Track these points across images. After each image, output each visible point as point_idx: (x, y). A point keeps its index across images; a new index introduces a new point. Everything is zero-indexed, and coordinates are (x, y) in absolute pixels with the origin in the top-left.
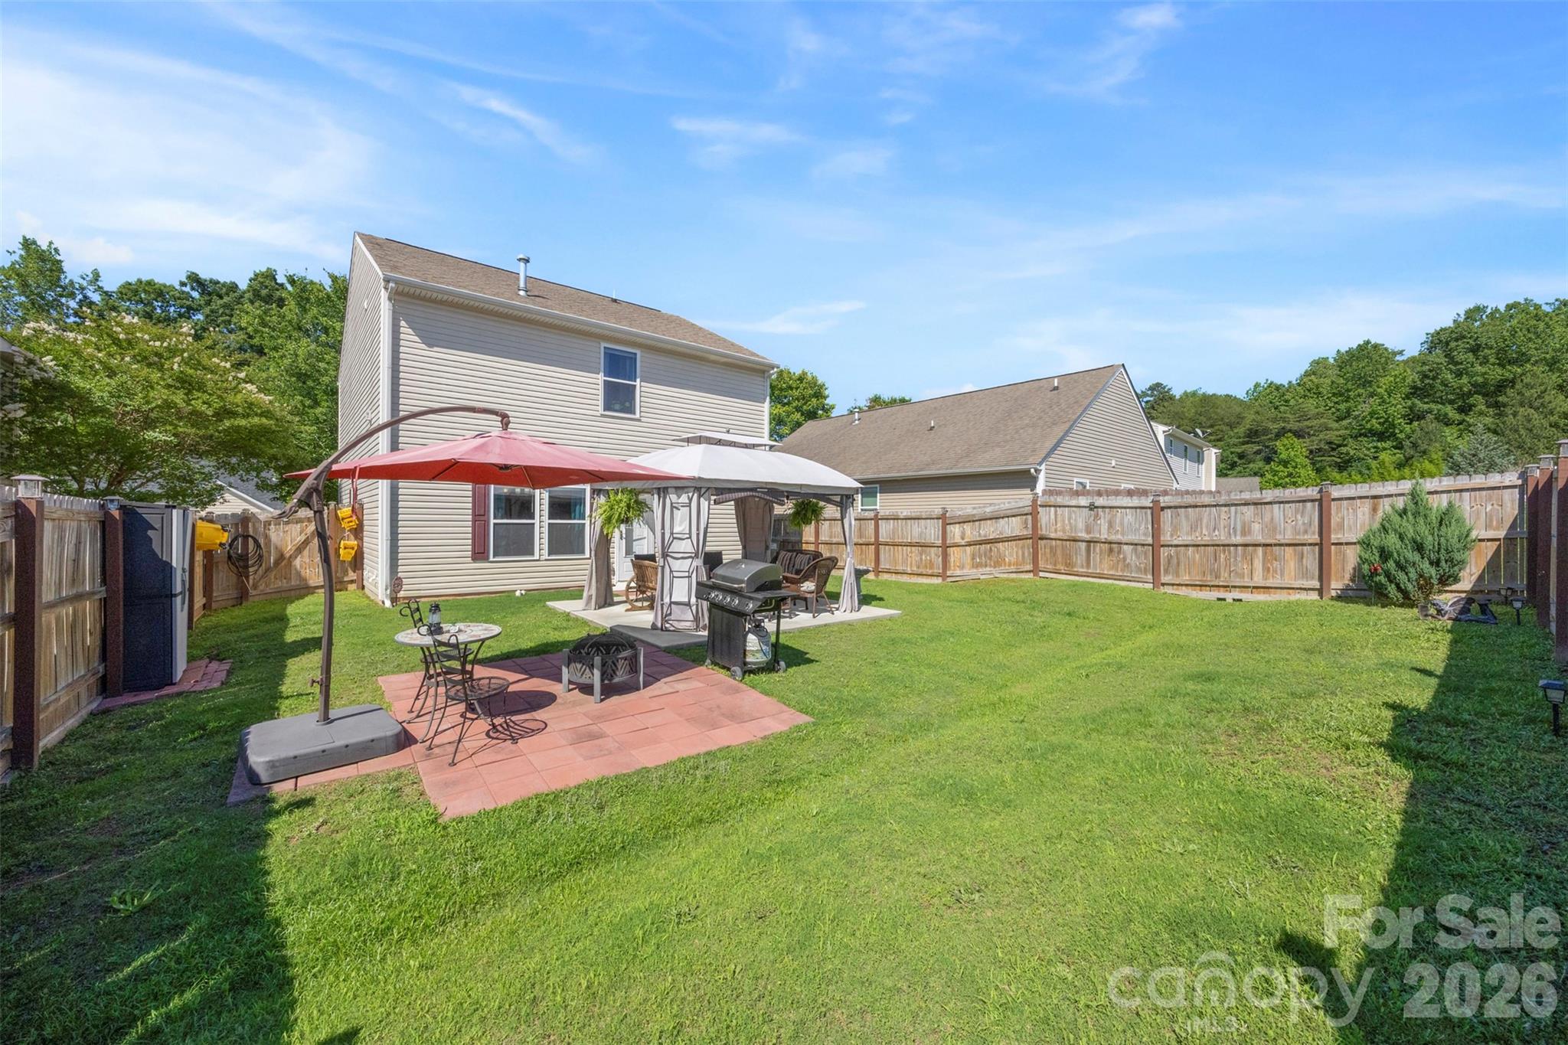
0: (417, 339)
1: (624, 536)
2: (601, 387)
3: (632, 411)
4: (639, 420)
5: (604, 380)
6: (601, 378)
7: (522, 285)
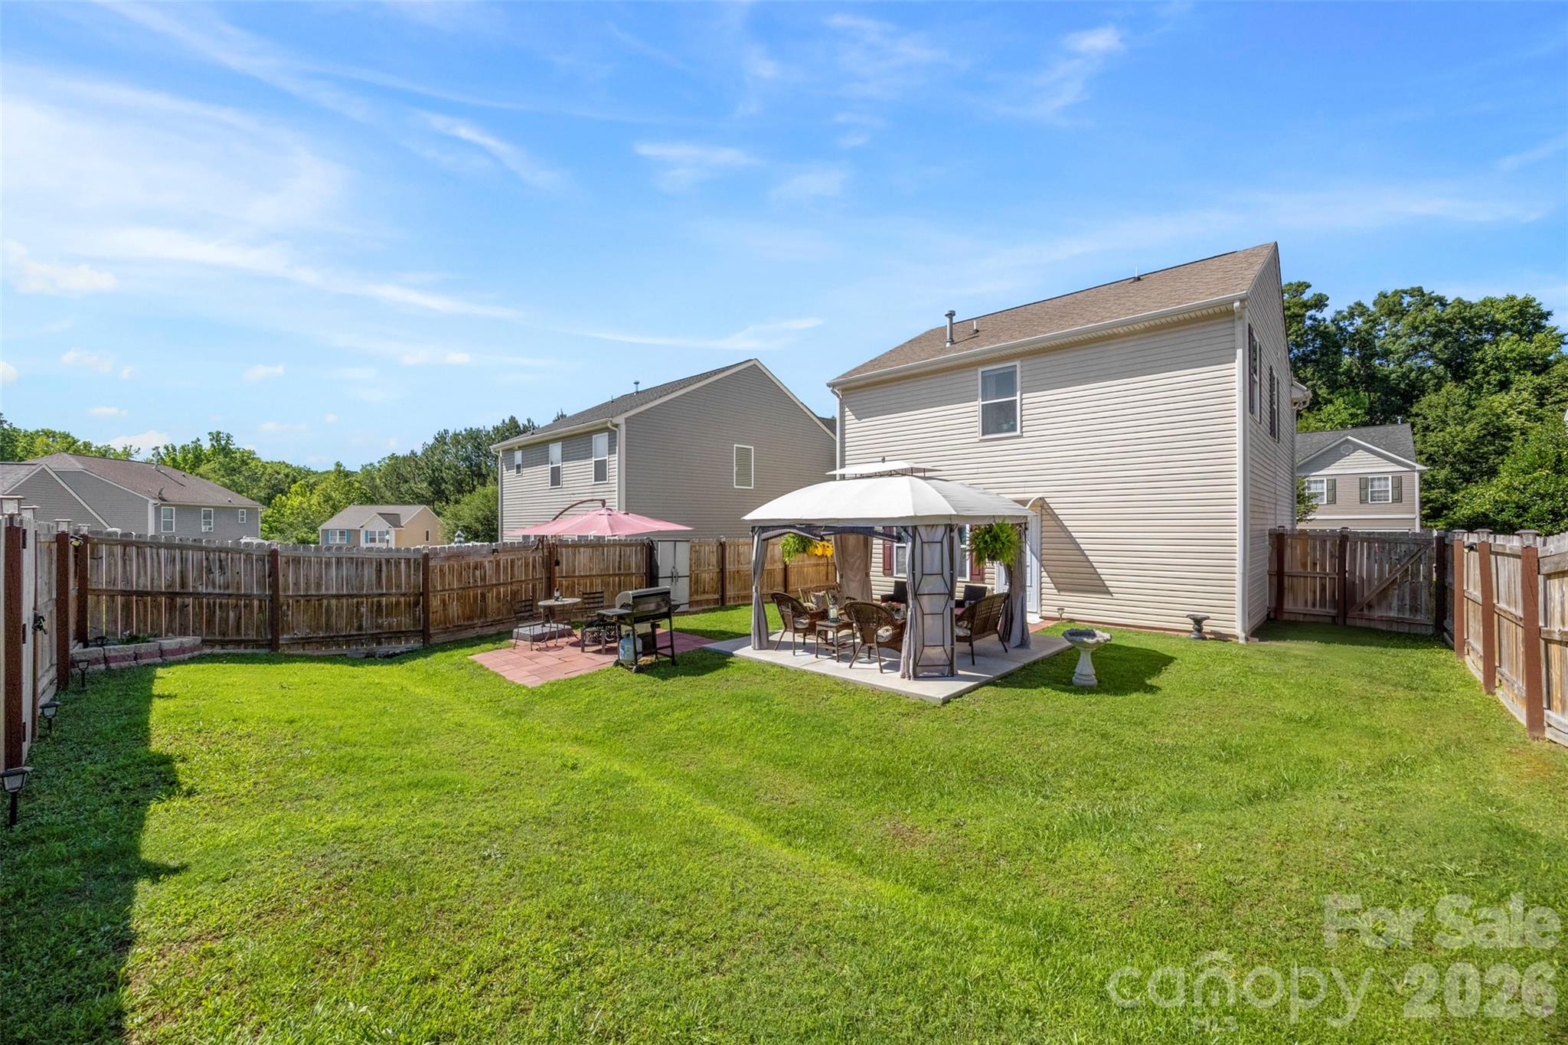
0: (852, 417)
2: (979, 413)
3: (1013, 428)
4: (1020, 436)
5: (983, 405)
6: (979, 403)
7: (948, 337)
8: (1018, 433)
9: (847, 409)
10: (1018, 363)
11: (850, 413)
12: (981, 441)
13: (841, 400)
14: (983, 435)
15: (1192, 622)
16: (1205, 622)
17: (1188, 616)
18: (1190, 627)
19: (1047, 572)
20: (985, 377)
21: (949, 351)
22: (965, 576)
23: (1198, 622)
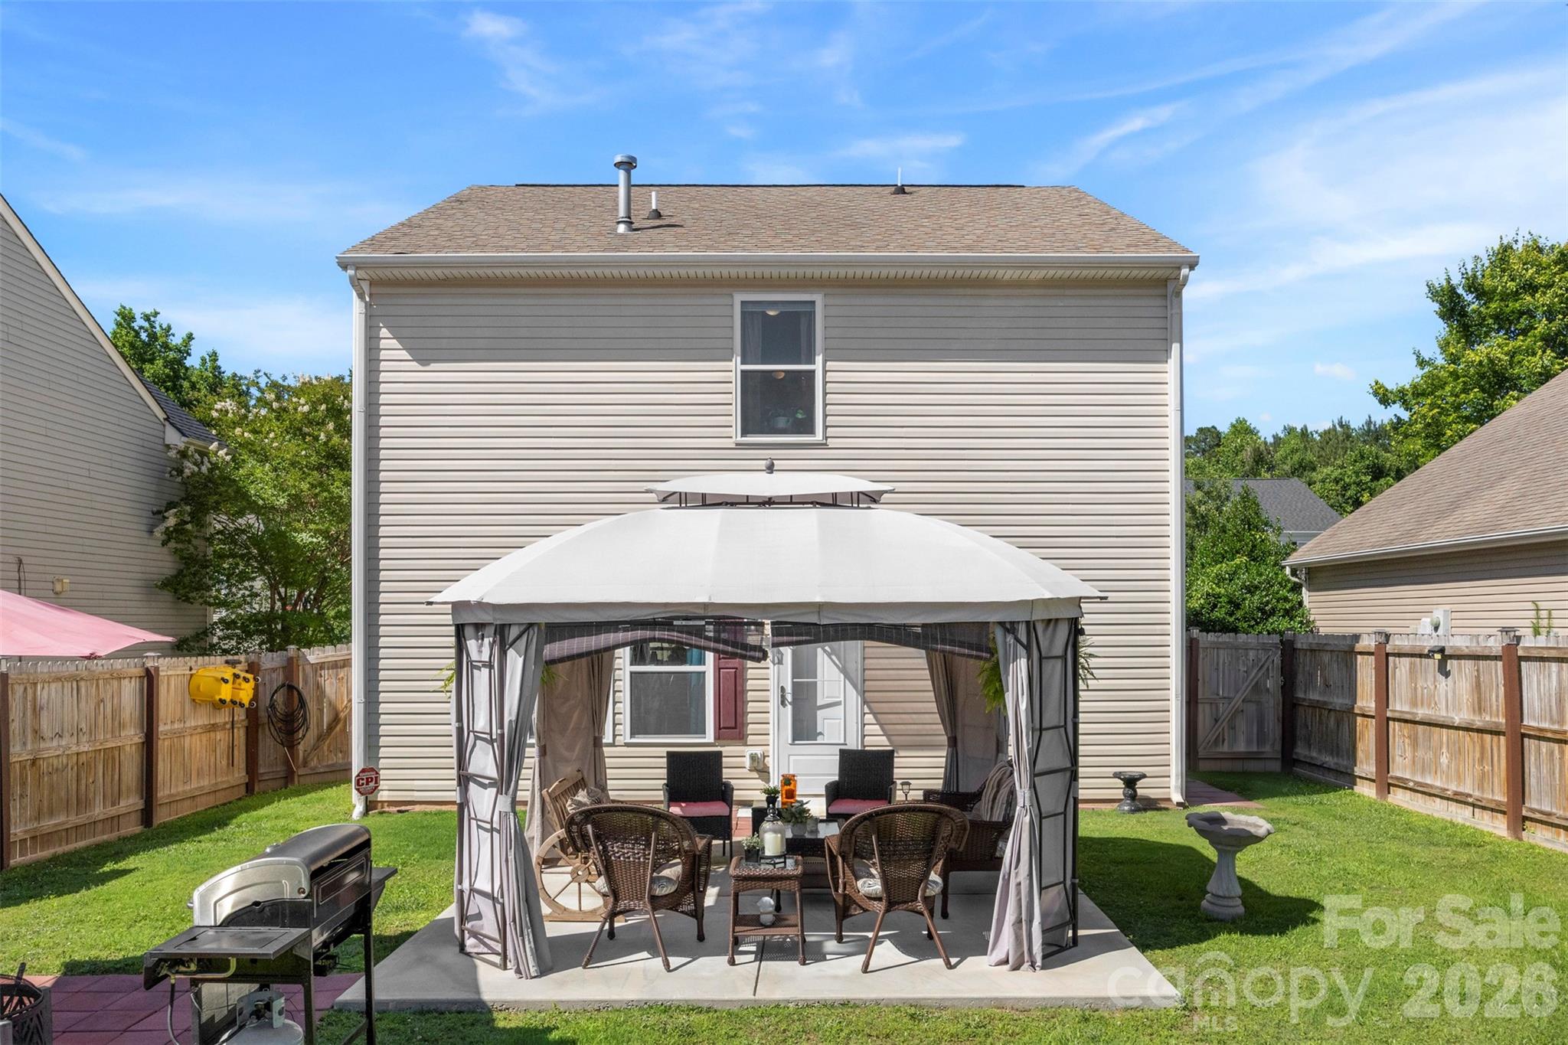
0: (404, 354)
1: (789, 698)
2: (736, 387)
3: (807, 427)
4: (822, 446)
5: (742, 372)
6: (735, 366)
7: (622, 213)
8: (819, 436)
9: (384, 333)
10: (818, 298)
11: (394, 343)
12: (740, 446)
13: (368, 306)
14: (744, 433)
15: (1120, 783)
16: (1139, 784)
17: (1116, 775)
18: (1119, 794)
19: (875, 714)
20: (751, 314)
21: (624, 242)
22: (704, 732)
23: (1130, 782)
